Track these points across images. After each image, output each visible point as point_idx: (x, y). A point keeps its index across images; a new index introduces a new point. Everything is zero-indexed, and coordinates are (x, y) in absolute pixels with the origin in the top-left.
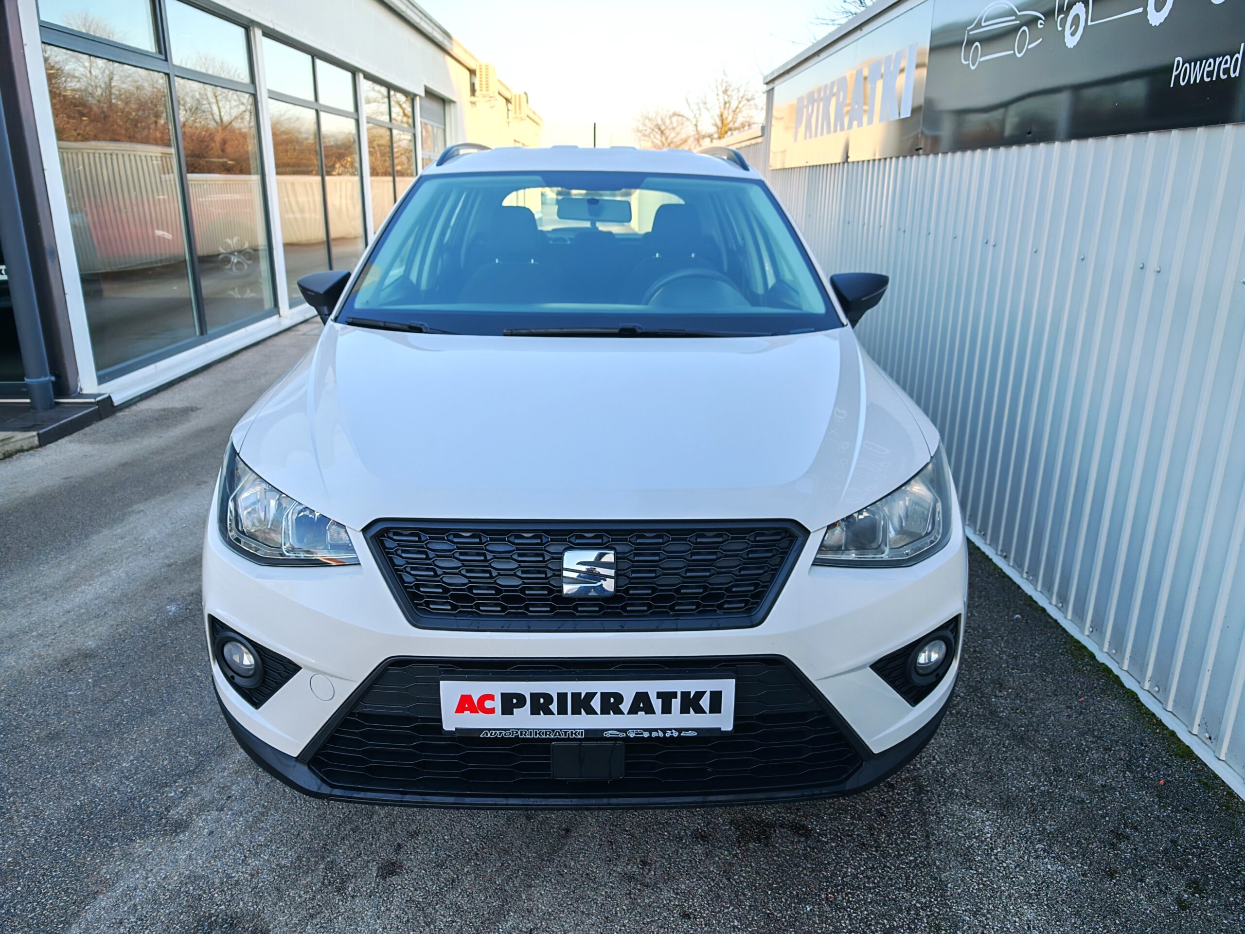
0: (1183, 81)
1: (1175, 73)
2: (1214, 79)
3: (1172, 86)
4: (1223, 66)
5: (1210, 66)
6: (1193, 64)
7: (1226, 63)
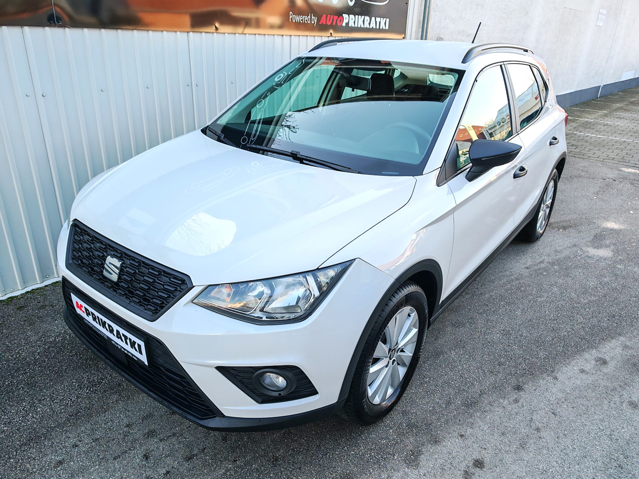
1: (290, 17)
4: (305, 19)
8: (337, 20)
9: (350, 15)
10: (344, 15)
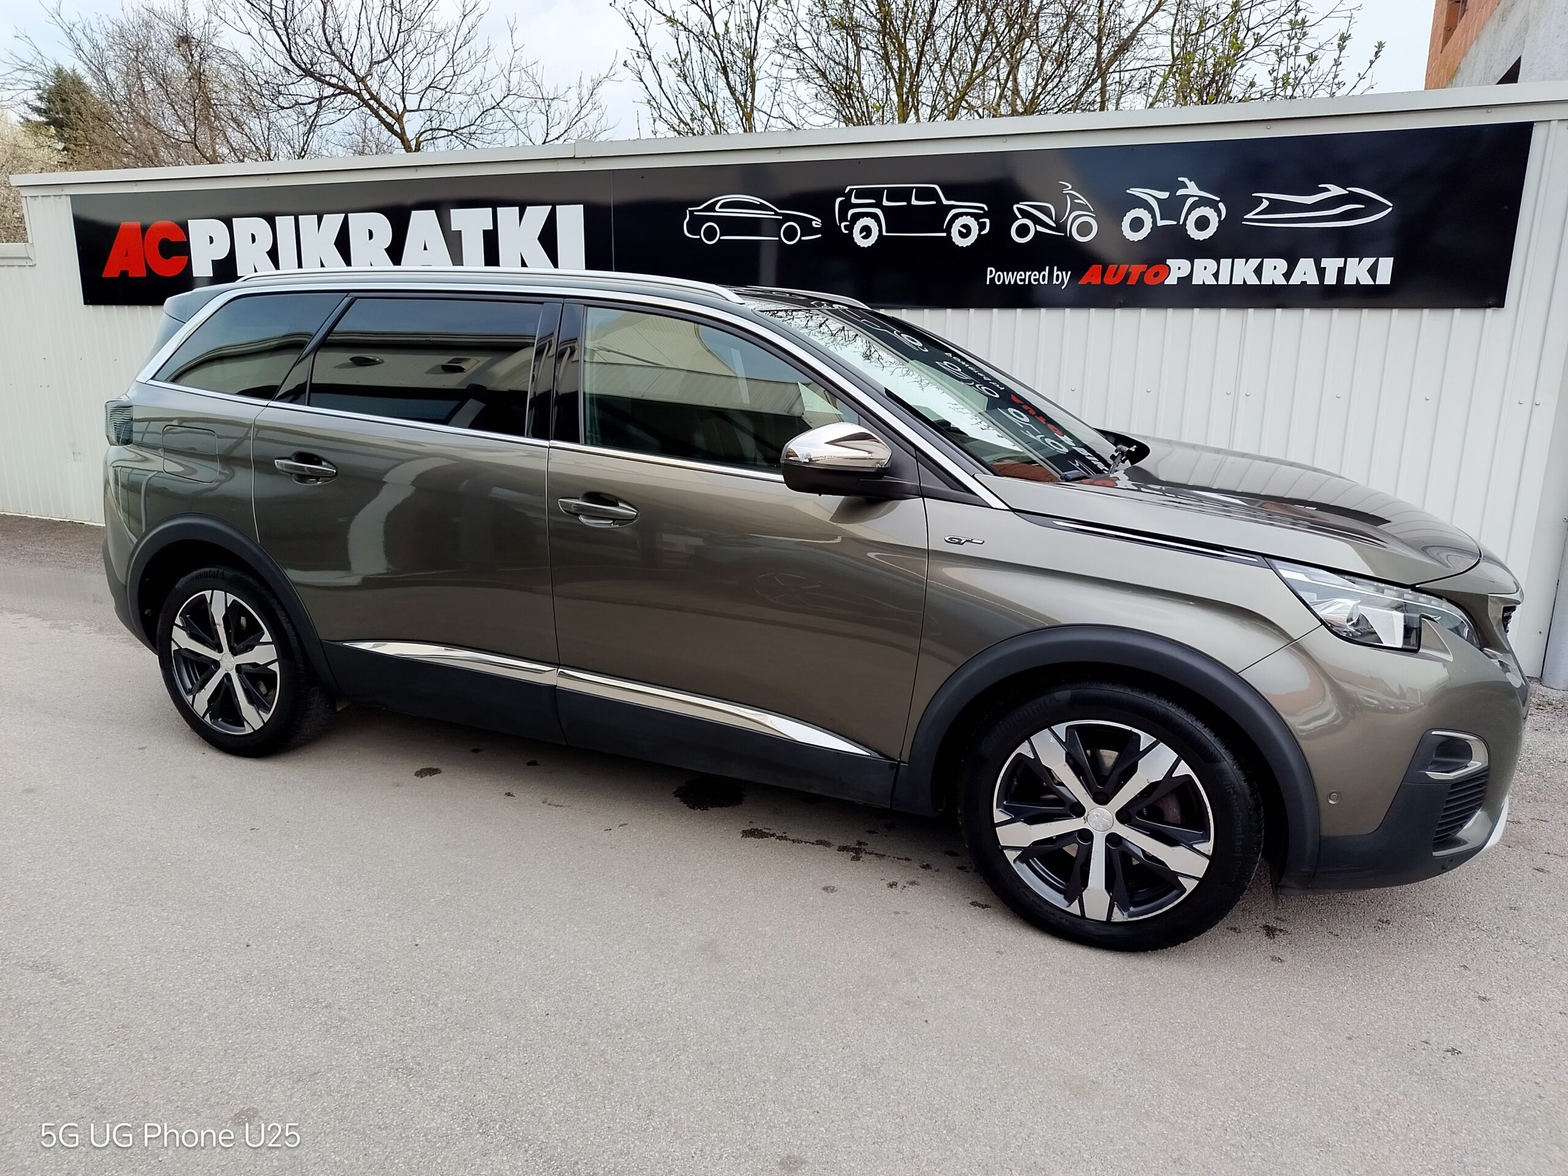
0: (999, 281)
1: (989, 277)
2: (1027, 283)
3: (988, 283)
4: (1032, 277)
5: (1021, 275)
6: (1005, 273)
7: (1035, 275)
8: (1143, 274)
9: (1196, 260)
10: (1169, 262)
